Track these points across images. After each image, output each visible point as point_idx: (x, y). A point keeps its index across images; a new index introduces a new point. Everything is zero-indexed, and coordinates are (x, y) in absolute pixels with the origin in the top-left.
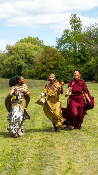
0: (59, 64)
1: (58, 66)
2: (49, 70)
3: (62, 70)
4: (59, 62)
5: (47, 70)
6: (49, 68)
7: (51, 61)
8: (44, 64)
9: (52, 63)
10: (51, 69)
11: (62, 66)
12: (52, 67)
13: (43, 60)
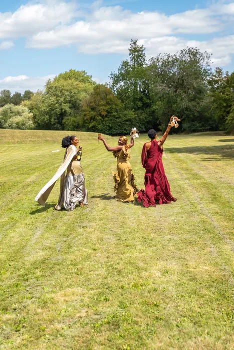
0: (113, 110)
1: (112, 113)
2: (100, 118)
3: (117, 118)
4: (114, 106)
5: (98, 118)
6: (100, 115)
7: (103, 105)
8: (93, 109)
9: (105, 108)
10: (103, 116)
11: (117, 112)
12: (104, 113)
13: (91, 104)
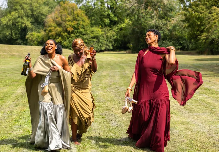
0: (81, 26)
1: (79, 29)
2: (66, 34)
3: (84, 35)
4: (81, 22)
5: (64, 34)
6: (66, 31)
7: (69, 21)
8: (59, 25)
9: (71, 24)
10: (69, 33)
11: (84, 28)
12: (70, 29)
13: (57, 20)
